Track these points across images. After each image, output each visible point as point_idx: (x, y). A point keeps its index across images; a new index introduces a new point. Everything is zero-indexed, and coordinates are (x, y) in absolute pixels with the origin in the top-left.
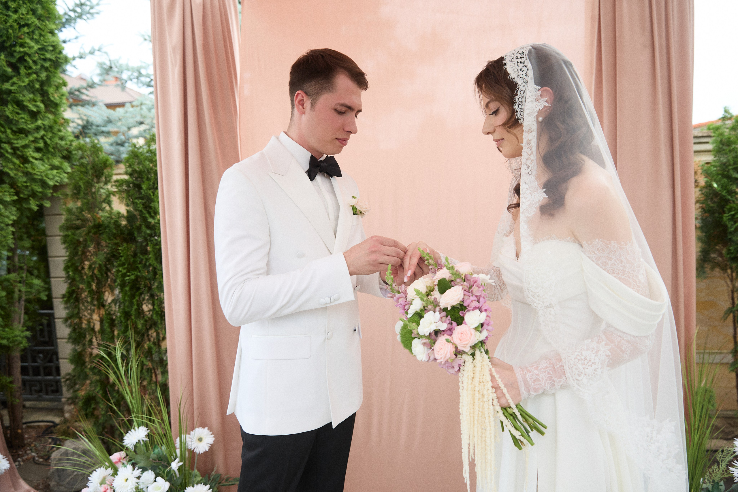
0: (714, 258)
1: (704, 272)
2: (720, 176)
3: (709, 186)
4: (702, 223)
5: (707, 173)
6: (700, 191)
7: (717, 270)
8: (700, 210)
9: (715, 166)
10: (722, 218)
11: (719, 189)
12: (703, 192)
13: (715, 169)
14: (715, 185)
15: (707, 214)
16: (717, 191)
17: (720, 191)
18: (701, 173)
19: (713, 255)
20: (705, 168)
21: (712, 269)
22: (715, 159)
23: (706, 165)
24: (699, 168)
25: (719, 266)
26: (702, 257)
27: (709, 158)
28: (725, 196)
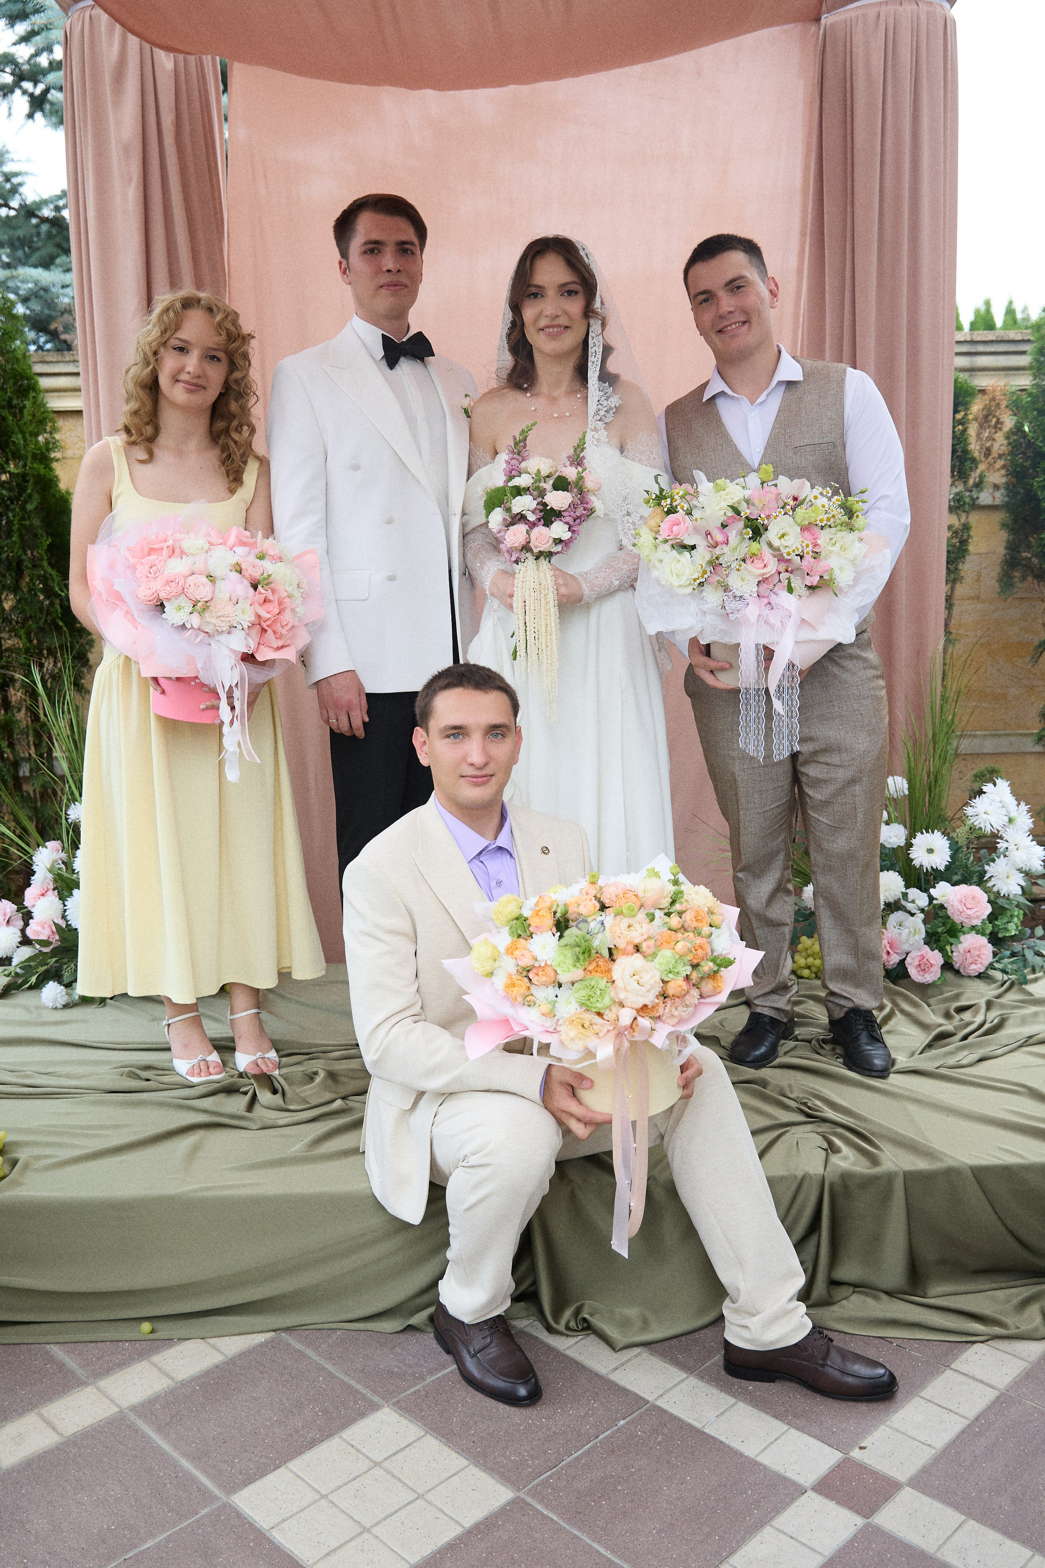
0: (1024, 559)
1: (1012, 585)
2: (1035, 413)
3: (1019, 428)
4: (1008, 495)
5: (1016, 407)
6: (1007, 438)
7: (1030, 579)
8: (1003, 472)
9: (1030, 395)
10: (1032, 485)
11: (1031, 435)
12: (1011, 441)
13: (1029, 399)
14: (1026, 429)
15: (1014, 480)
16: (1029, 438)
17: (1033, 438)
18: (1007, 407)
19: (1024, 555)
20: (1014, 398)
21: (1024, 578)
22: (1034, 382)
23: (1019, 393)
24: (1002, 398)
25: (1032, 571)
26: (1008, 557)
27: (1025, 381)
28: (1040, 447)
